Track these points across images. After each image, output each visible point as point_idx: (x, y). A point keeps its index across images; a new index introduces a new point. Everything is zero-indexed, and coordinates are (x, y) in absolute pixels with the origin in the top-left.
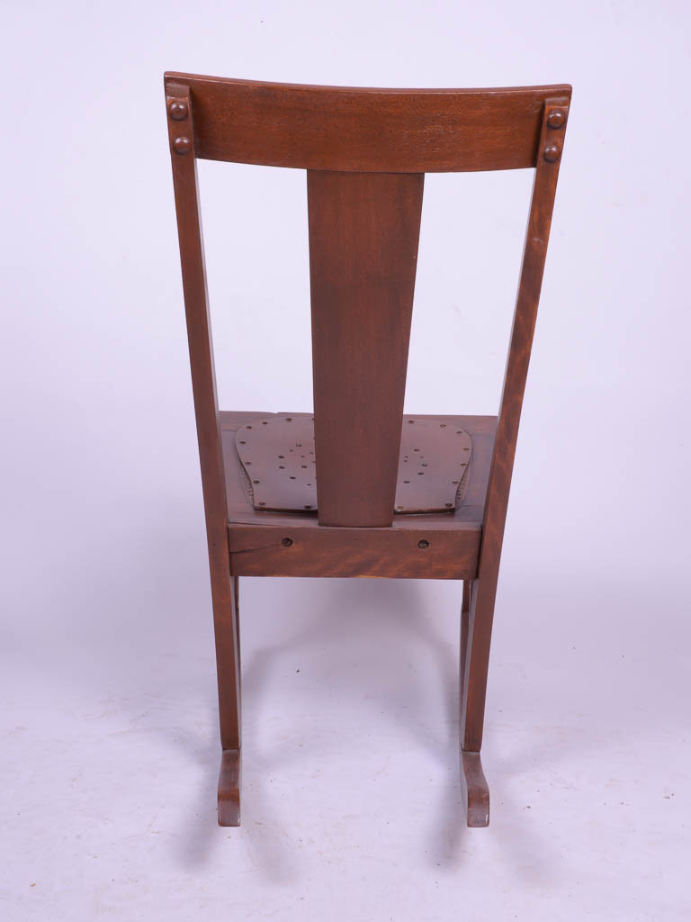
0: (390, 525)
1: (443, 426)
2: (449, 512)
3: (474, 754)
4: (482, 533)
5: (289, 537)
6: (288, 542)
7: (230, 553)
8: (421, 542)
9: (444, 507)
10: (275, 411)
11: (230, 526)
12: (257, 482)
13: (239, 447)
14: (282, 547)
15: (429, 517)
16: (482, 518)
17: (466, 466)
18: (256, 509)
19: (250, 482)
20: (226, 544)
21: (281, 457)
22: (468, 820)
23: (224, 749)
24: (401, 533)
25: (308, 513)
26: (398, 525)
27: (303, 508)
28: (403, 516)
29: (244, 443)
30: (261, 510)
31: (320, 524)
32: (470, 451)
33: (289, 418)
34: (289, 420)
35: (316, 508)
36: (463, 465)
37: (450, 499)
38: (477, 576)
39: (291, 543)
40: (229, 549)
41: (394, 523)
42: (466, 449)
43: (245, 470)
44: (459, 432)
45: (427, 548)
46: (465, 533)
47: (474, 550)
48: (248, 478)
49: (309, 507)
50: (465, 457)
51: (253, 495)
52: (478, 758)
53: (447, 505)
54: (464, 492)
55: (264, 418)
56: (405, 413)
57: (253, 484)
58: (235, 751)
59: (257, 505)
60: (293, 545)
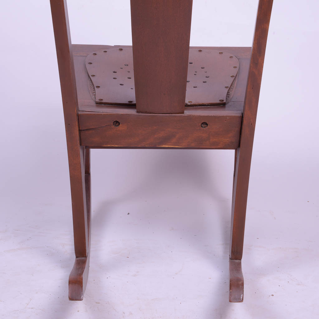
0: (183, 113)
1: (221, 53)
2: (222, 105)
3: (237, 261)
4: (242, 117)
5: (118, 121)
6: (117, 123)
7: (80, 130)
8: (202, 123)
9: (219, 102)
10: (112, 44)
11: (80, 113)
12: (98, 87)
13: (88, 66)
14: (113, 126)
15: (209, 108)
16: (243, 108)
17: (235, 77)
18: (97, 103)
19: (94, 87)
20: (77, 124)
21: (114, 72)
22: (230, 298)
23: (77, 257)
24: (190, 118)
25: (130, 105)
26: (187, 113)
27: (127, 103)
28: (191, 107)
29: (91, 63)
30: (100, 104)
31: (137, 112)
32: (238, 68)
33: (121, 49)
34: (121, 50)
35: (135, 103)
36: (232, 76)
37: (223, 97)
38: (239, 146)
39: (119, 124)
40: (79, 127)
41: (185, 111)
42: (235, 67)
43: (91, 80)
44: (230, 57)
45: (207, 128)
46: (232, 118)
47: (238, 129)
48: (93, 84)
49: (131, 102)
50: (234, 72)
51: (95, 95)
52: (239, 264)
53: (220, 100)
54: (232, 93)
55: (105, 49)
56: (190, 46)
57: (96, 88)
58: (83, 258)
59: (97, 100)
60: (120, 125)
